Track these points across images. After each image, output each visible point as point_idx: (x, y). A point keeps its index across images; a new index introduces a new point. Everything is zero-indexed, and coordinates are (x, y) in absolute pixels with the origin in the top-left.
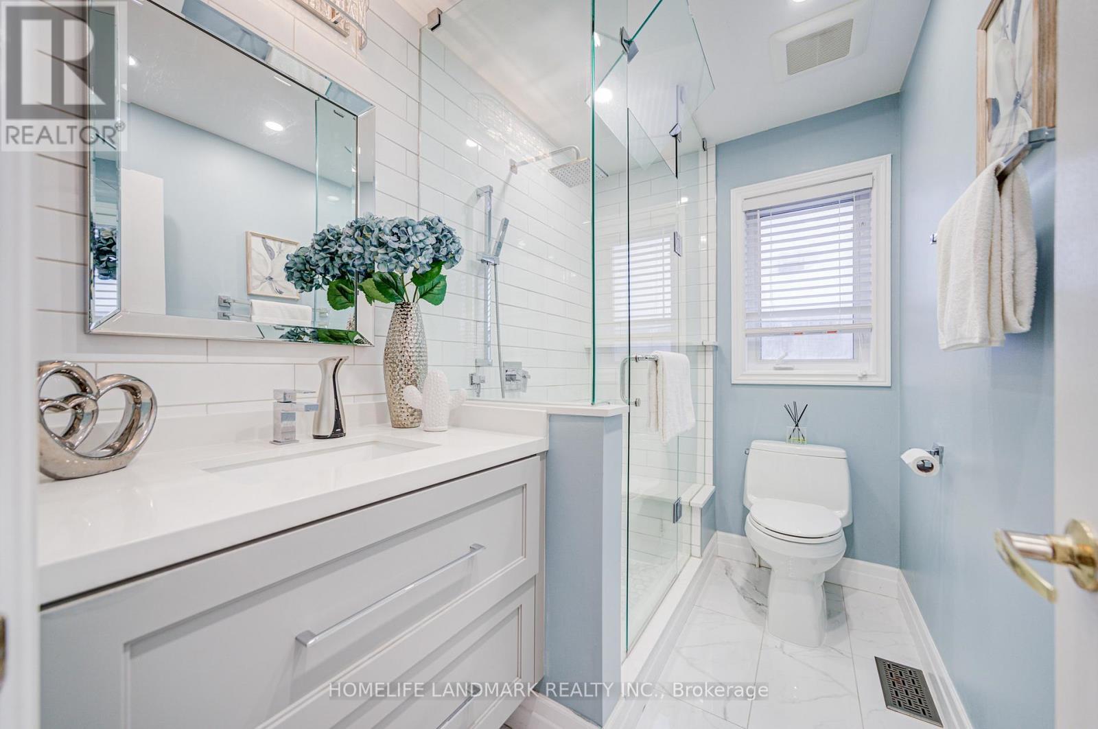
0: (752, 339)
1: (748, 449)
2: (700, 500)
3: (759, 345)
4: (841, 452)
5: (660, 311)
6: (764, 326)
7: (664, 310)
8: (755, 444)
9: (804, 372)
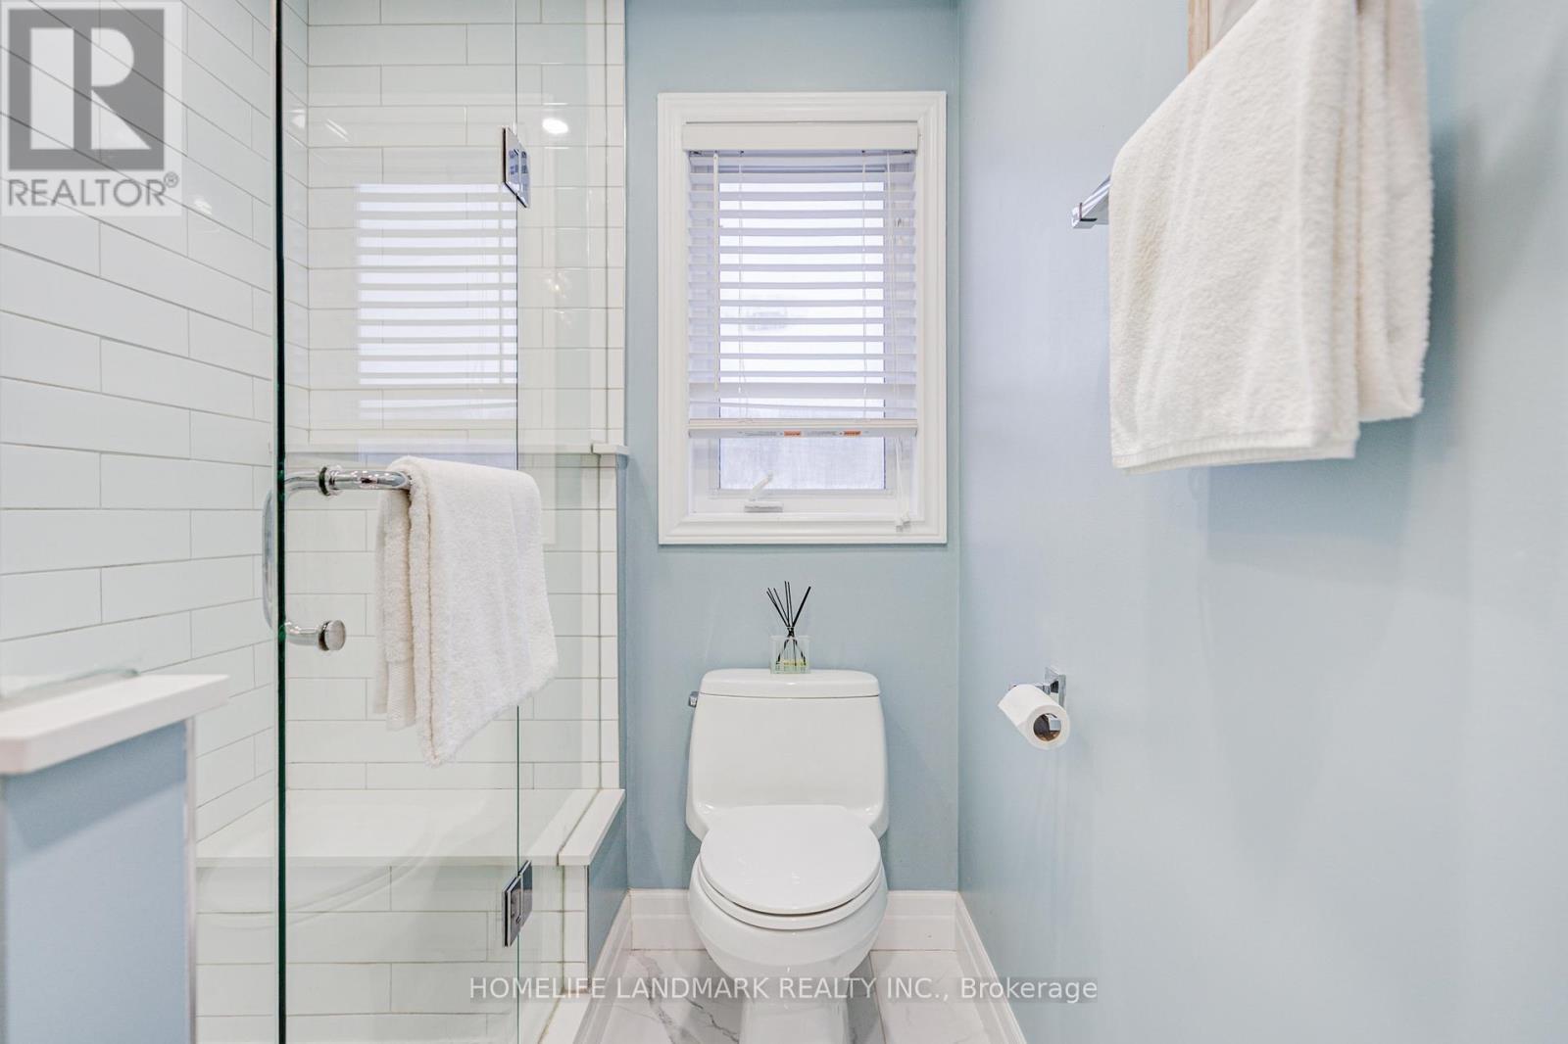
0: (702, 443)
1: (695, 694)
2: (582, 848)
3: (715, 455)
4: (868, 682)
5: (492, 366)
6: (726, 413)
7: (501, 367)
8: (711, 681)
9: (804, 517)
